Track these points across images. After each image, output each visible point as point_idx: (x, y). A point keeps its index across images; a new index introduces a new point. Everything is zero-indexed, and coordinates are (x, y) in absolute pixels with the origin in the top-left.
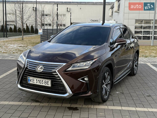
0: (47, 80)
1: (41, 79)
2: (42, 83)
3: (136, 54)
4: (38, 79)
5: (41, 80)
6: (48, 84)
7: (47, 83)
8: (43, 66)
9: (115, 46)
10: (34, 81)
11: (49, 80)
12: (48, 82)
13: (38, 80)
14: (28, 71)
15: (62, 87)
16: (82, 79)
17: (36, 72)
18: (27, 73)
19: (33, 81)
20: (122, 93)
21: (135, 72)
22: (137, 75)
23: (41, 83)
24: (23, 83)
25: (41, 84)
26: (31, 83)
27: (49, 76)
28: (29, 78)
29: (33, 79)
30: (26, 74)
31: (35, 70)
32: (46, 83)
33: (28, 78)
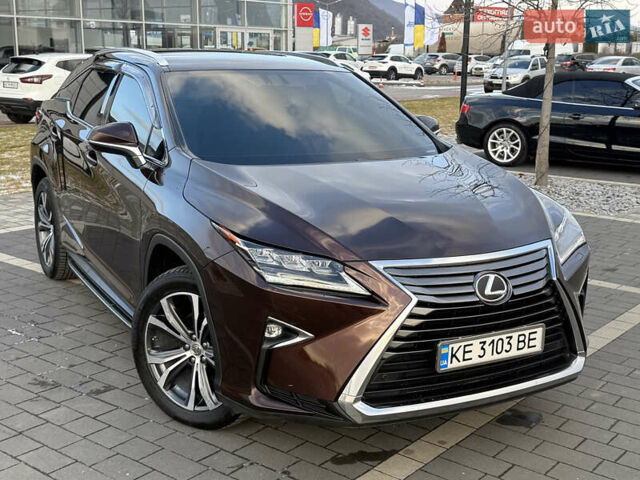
2: (507, 347)
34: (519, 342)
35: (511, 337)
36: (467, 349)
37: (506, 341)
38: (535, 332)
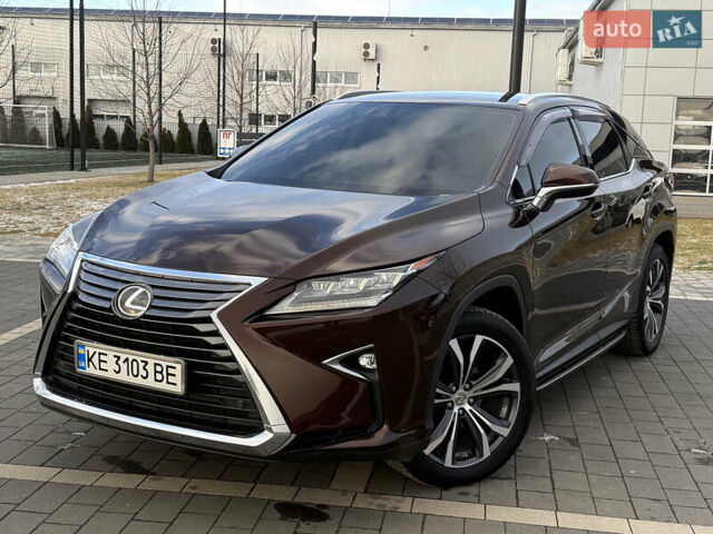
0: (165, 361)
1: (140, 356)
2: (143, 373)
3: (659, 249)
4: (125, 354)
5: (139, 359)
6: (171, 379)
7: (165, 373)
8: (153, 287)
9: (535, 203)
10: (105, 361)
11: (178, 359)
12: (171, 371)
13: (123, 357)
14: (79, 311)
15: (241, 401)
16: (342, 362)
17: (116, 320)
18: (74, 320)
19: (100, 361)
20: (570, 440)
21: (651, 339)
22: (659, 355)
23: (135, 373)
24: (57, 372)
25: (139, 381)
26: (91, 371)
27: (178, 341)
28: (83, 347)
29: (98, 351)
30: (70, 330)
31: (110, 310)
32: (161, 372)
33: (78, 346)
34: (156, 372)
35: (146, 363)
36: (103, 358)
37: (142, 365)
38: (174, 368)
